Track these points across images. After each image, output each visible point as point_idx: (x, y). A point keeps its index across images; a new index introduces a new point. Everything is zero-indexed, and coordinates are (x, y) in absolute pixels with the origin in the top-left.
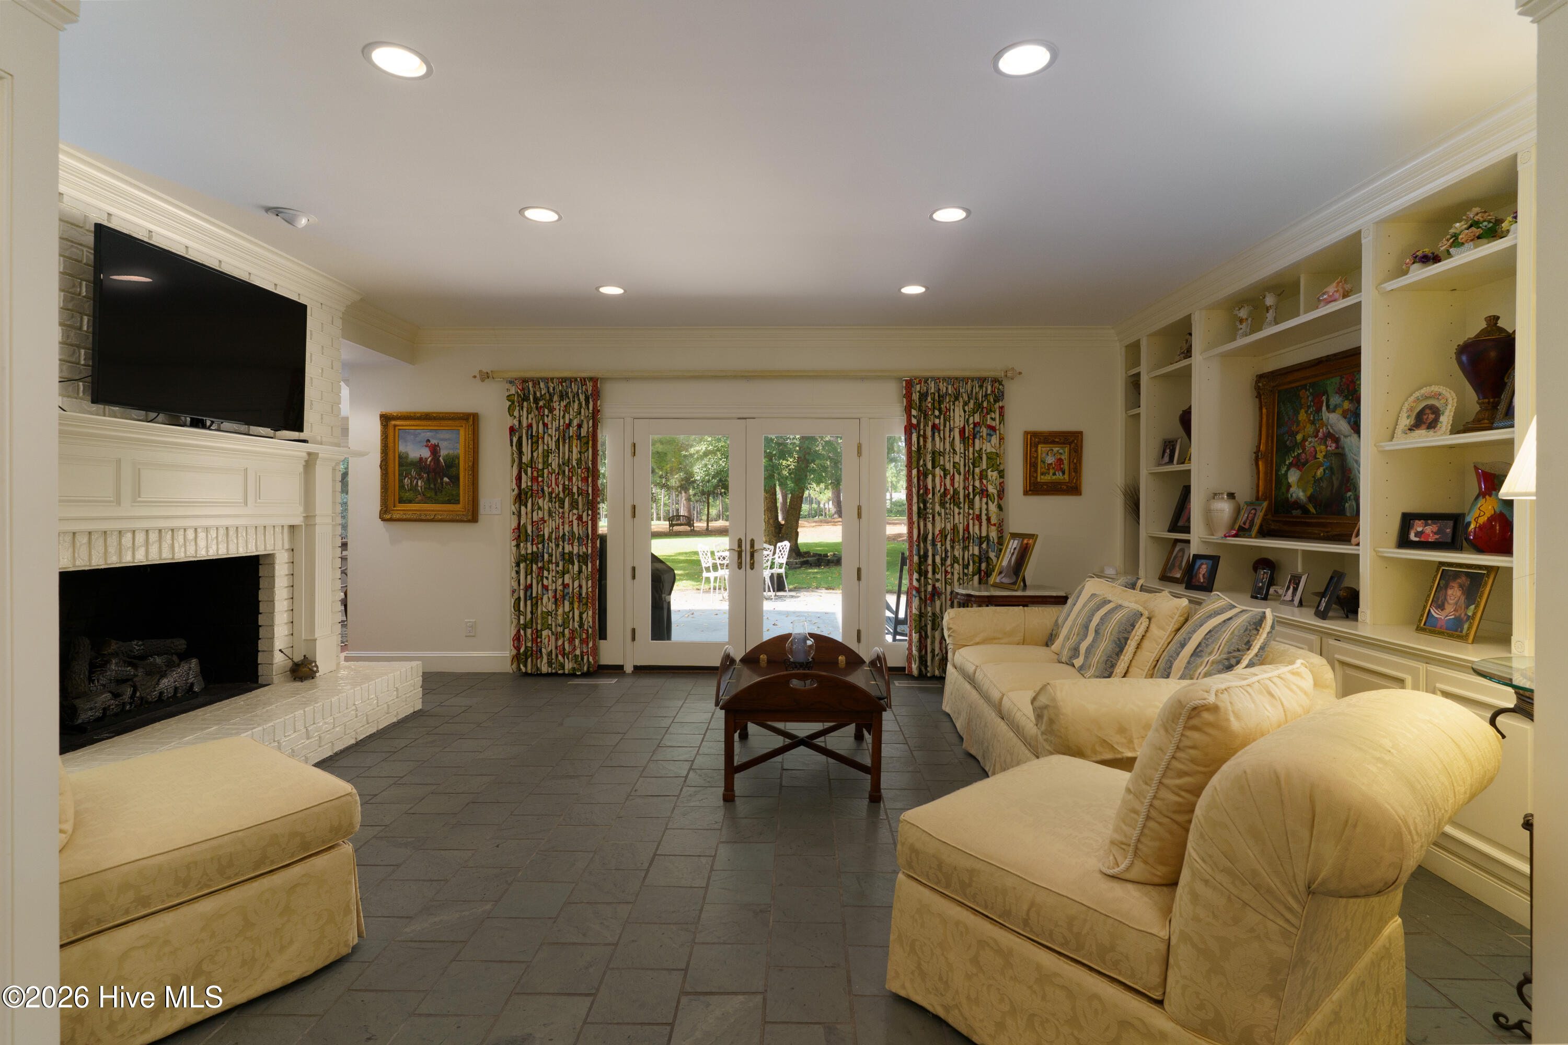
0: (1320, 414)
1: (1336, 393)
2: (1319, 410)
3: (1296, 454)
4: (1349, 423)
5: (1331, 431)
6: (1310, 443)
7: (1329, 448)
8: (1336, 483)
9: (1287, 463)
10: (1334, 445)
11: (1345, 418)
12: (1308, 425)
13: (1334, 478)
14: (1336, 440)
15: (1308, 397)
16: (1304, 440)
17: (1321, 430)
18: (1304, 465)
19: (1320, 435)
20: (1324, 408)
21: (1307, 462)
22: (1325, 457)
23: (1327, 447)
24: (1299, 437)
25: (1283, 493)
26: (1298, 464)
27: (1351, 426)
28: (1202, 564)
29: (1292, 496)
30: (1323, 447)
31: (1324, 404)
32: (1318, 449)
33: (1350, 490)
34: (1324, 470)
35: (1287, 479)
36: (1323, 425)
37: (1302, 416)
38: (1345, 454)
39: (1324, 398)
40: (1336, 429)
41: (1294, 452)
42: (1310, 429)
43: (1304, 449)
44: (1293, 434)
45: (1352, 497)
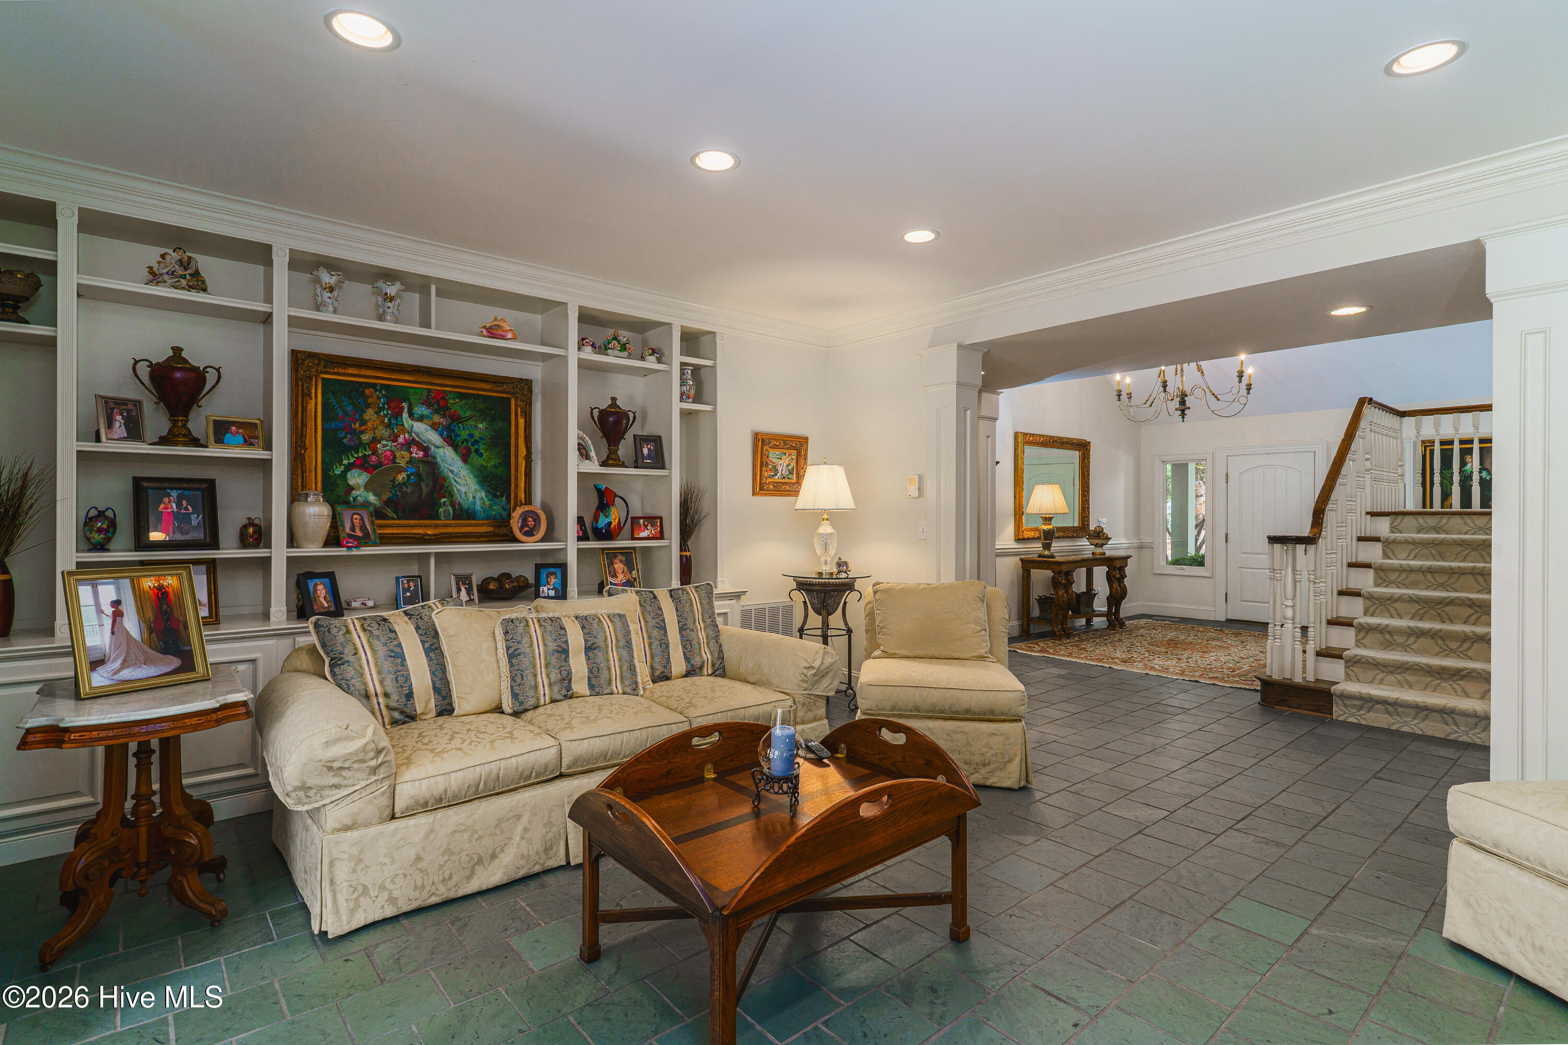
0: (399, 419)
1: (423, 404)
2: (398, 414)
3: (360, 455)
4: (441, 435)
5: (417, 439)
6: (386, 446)
7: (414, 455)
8: (425, 490)
9: (345, 462)
10: (421, 454)
11: (436, 430)
12: (381, 427)
13: (423, 485)
14: (426, 450)
15: (379, 398)
16: (375, 440)
17: (402, 436)
18: (376, 467)
19: (401, 440)
20: (405, 415)
21: (380, 464)
22: (408, 463)
23: (411, 453)
24: (365, 438)
25: (339, 496)
26: (362, 464)
27: (443, 439)
28: (316, 585)
29: (355, 499)
30: (405, 454)
31: (406, 410)
32: (398, 454)
33: (444, 497)
34: (408, 476)
35: (346, 480)
36: (404, 430)
37: (370, 414)
38: (437, 463)
39: (405, 405)
40: (424, 438)
41: (357, 452)
42: (383, 432)
43: (375, 452)
44: (357, 434)
45: (447, 503)
